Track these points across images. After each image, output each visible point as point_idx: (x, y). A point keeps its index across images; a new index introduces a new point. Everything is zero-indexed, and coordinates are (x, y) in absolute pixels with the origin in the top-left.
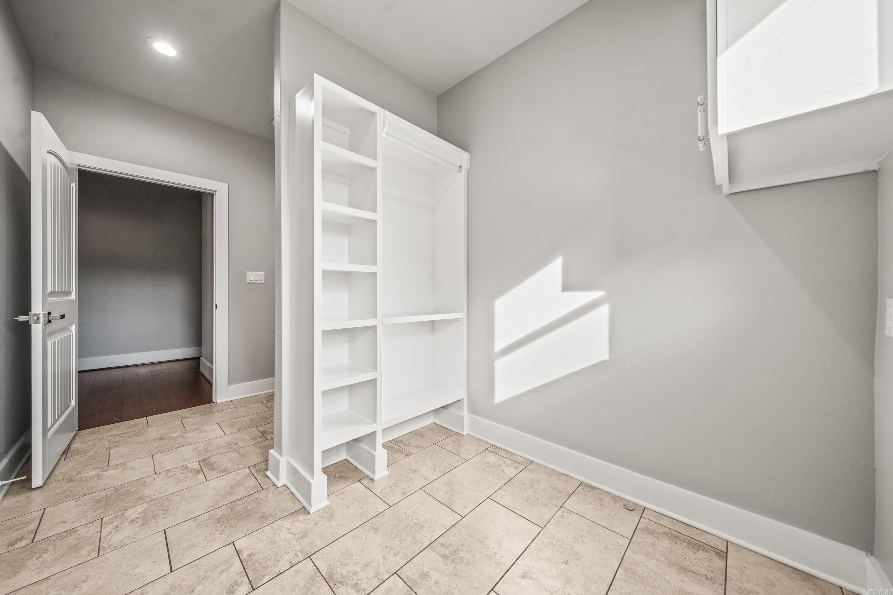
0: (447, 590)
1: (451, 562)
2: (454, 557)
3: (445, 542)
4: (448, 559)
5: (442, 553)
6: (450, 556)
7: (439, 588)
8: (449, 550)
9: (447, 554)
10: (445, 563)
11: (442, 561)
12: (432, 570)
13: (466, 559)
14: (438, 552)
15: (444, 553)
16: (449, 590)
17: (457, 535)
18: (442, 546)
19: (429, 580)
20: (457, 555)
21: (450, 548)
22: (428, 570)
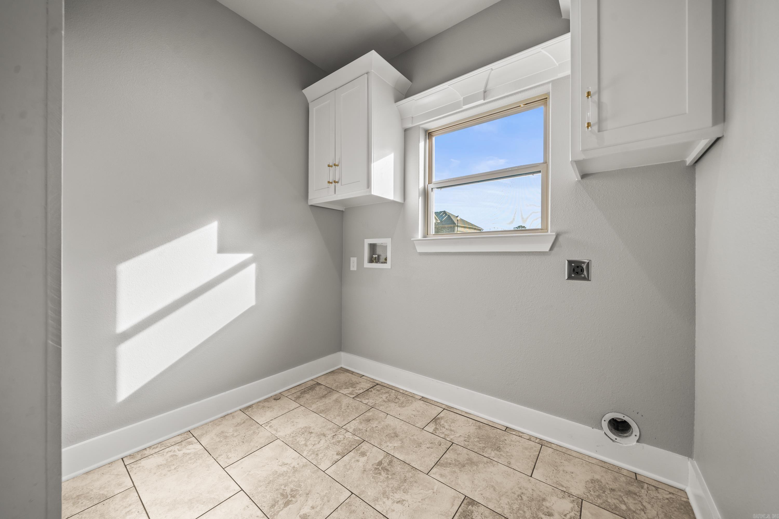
0: (320, 500)
1: (294, 498)
2: (289, 496)
3: (270, 505)
4: (290, 500)
5: (283, 506)
6: (287, 499)
7: (318, 506)
8: (280, 501)
9: (284, 502)
10: (294, 503)
11: (292, 505)
12: (299, 512)
13: (294, 487)
14: (279, 510)
15: (283, 504)
16: (321, 498)
17: (264, 494)
18: (274, 506)
19: (309, 514)
20: (288, 494)
21: (278, 499)
22: (298, 516)
